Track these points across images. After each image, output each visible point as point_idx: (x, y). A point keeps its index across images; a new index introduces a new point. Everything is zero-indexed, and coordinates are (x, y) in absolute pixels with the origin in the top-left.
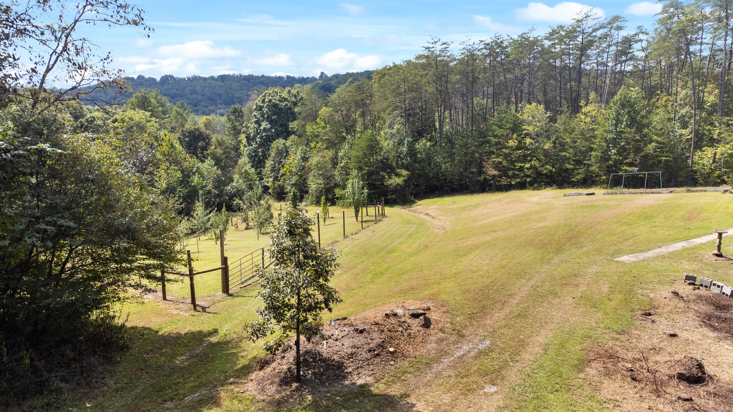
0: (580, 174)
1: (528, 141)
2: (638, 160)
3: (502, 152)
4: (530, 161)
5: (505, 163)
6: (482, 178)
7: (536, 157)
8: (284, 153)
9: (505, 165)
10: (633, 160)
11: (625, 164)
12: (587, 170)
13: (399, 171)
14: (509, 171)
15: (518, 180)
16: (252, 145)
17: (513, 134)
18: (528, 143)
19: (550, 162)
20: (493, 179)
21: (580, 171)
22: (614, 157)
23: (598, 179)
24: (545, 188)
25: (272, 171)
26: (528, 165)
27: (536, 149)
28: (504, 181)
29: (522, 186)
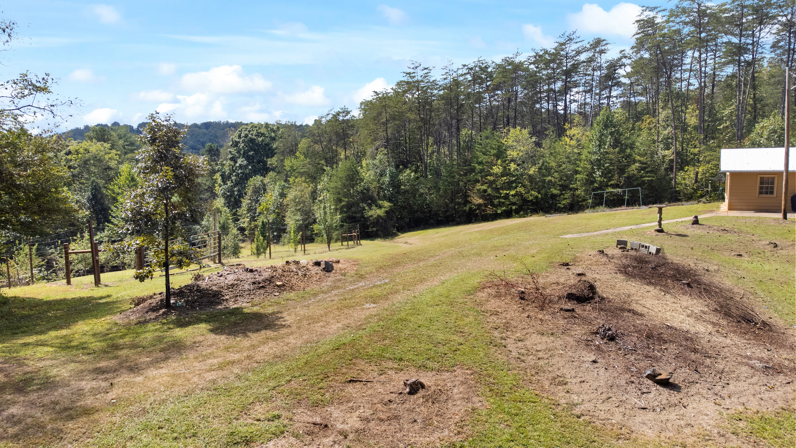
0: (566, 199)
1: (513, 166)
2: (622, 181)
3: (487, 179)
4: (516, 188)
5: (489, 191)
6: (467, 208)
7: (521, 183)
8: (261, 190)
9: (490, 192)
10: (617, 181)
11: (610, 186)
12: (574, 195)
13: (381, 202)
14: (495, 199)
15: (504, 208)
16: (227, 184)
17: (497, 160)
18: (512, 169)
19: (535, 188)
20: (478, 209)
21: (566, 196)
22: (599, 179)
23: (584, 203)
24: (531, 215)
25: (249, 210)
26: (513, 192)
27: (522, 175)
28: (489, 210)
29: (508, 215)
